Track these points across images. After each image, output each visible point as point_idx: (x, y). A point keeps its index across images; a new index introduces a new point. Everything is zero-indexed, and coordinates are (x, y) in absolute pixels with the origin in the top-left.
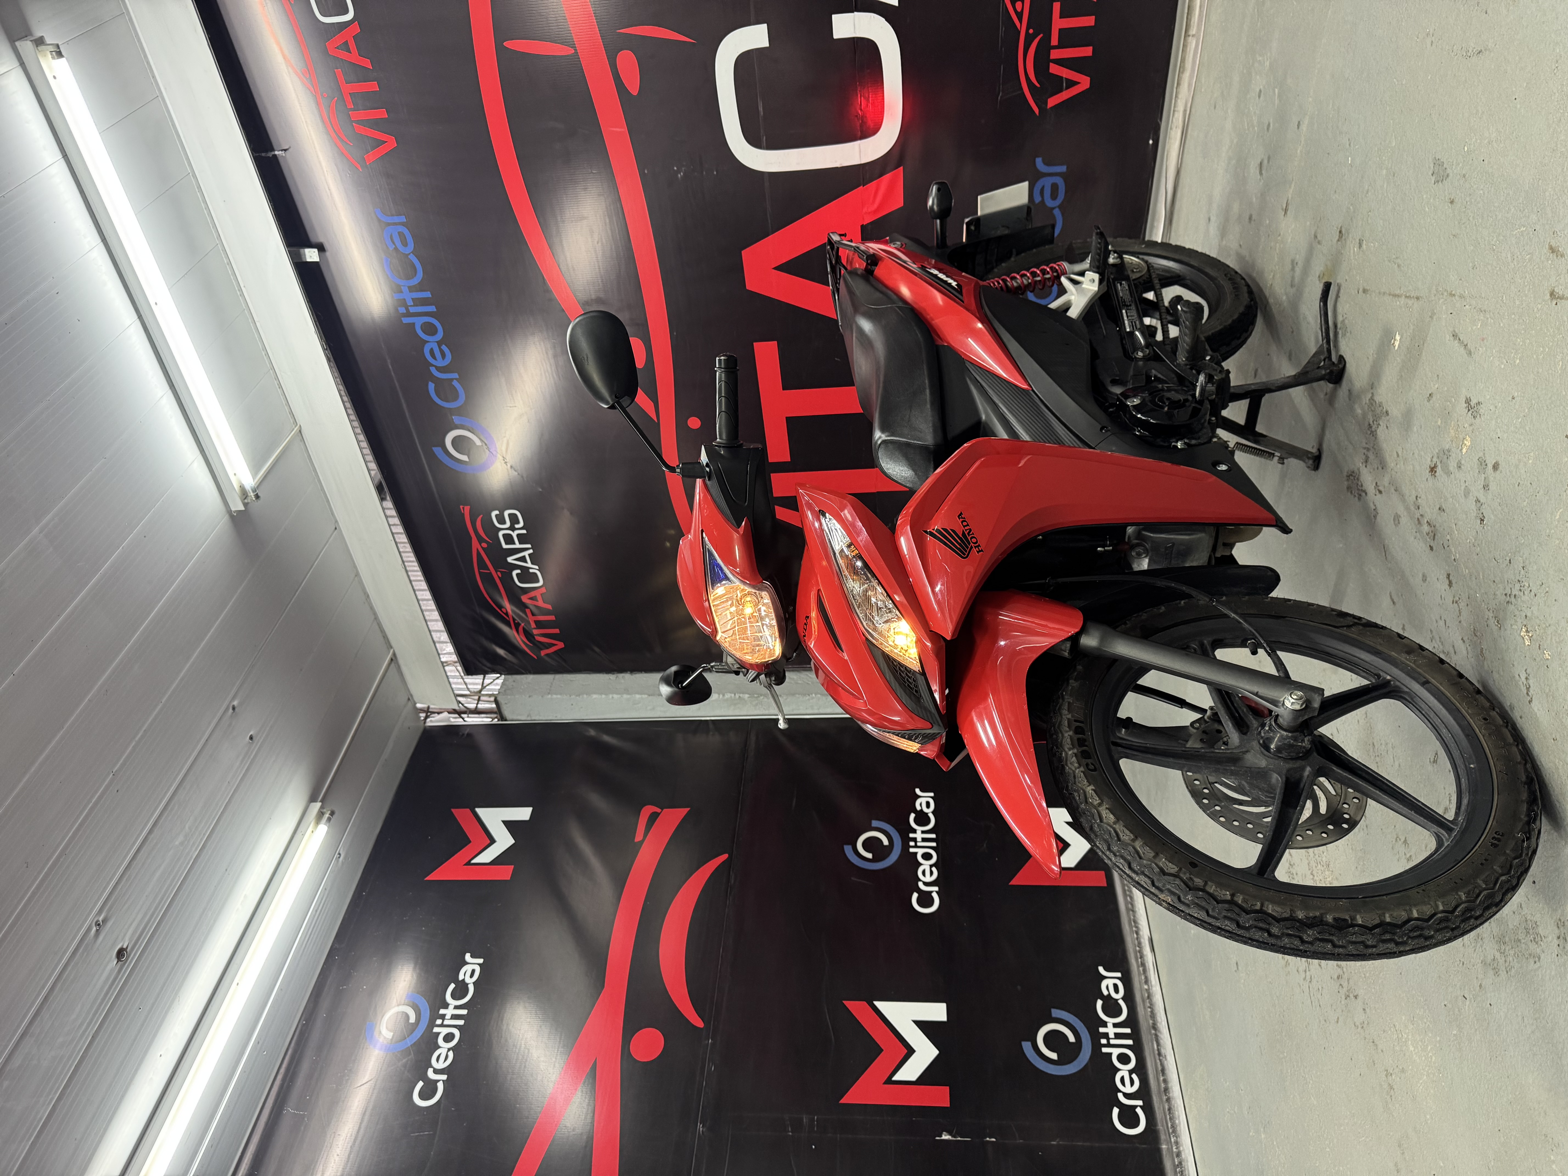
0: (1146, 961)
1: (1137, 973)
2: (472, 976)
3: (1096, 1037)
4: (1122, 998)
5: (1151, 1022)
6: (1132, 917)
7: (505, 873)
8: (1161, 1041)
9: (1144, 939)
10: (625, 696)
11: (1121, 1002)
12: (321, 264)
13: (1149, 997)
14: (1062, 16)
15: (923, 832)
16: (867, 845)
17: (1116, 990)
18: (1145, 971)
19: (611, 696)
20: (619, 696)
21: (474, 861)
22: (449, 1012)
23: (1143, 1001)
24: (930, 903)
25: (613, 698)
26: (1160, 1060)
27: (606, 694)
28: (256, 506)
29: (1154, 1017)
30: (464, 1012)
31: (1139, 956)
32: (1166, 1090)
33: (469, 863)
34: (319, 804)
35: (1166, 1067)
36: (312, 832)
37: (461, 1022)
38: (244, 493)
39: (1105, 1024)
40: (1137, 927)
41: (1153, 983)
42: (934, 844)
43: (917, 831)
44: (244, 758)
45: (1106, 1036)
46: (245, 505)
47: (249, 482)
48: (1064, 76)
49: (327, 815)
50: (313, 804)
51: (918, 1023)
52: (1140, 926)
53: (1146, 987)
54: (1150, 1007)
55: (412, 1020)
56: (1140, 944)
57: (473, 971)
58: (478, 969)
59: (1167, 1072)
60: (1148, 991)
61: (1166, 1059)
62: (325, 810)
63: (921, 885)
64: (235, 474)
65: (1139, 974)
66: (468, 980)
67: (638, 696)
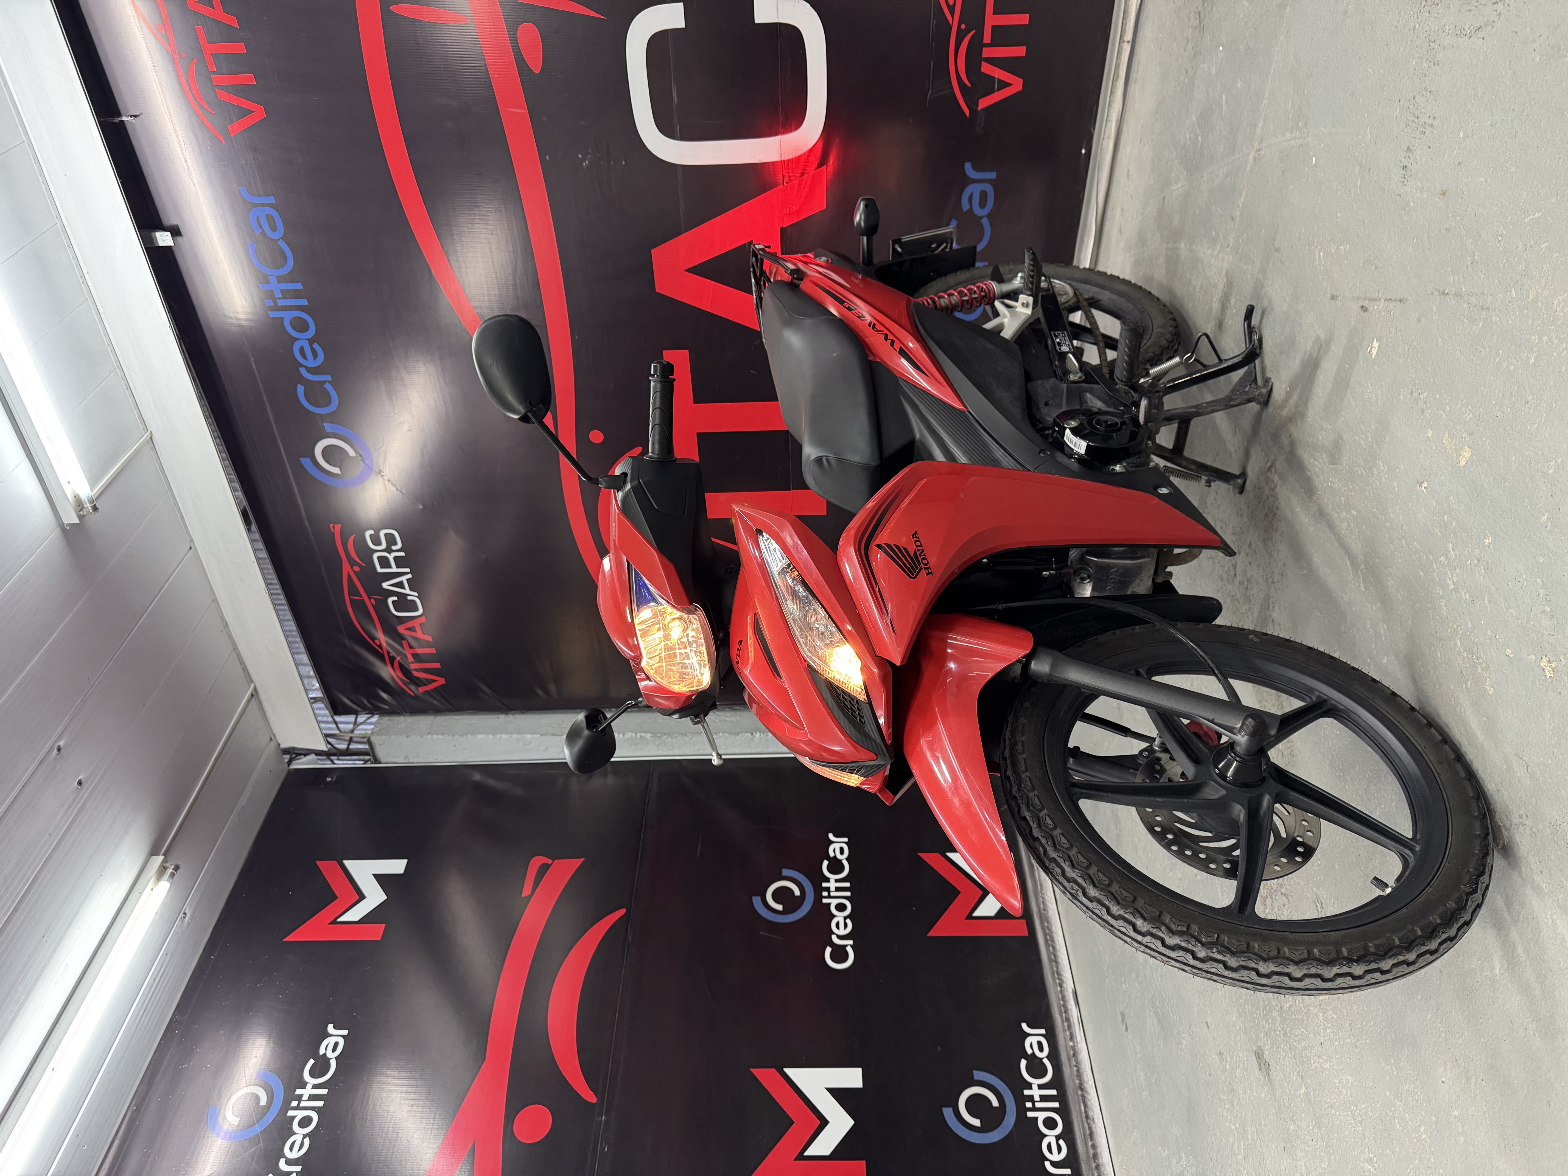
0: (1070, 1016)
1: (1061, 1029)
2: (334, 1050)
3: (1020, 1100)
4: (1047, 1057)
5: (1077, 1081)
6: (1055, 969)
7: (376, 932)
8: (1089, 1103)
9: (1067, 991)
10: (515, 736)
11: (1046, 1061)
12: (174, 249)
13: (1074, 1055)
14: (995, 13)
15: (836, 881)
16: (776, 896)
17: (1041, 1049)
18: (1069, 1027)
19: (499, 736)
20: (508, 736)
21: (340, 920)
22: (306, 1092)
23: (1069, 1060)
24: (845, 958)
25: (501, 738)
26: (1088, 1124)
27: (494, 734)
28: (93, 519)
29: (1080, 1077)
30: (324, 1091)
31: (1063, 1011)
32: (1095, 1156)
33: (334, 922)
34: (161, 858)
35: (1094, 1131)
36: (152, 889)
37: (320, 1104)
38: (79, 504)
39: (1029, 1086)
40: (1060, 979)
41: (1079, 1039)
42: (848, 894)
43: (831, 880)
44: (69, 807)
45: (1031, 1098)
46: (81, 517)
47: (86, 492)
48: (996, 76)
49: (170, 871)
50: (153, 857)
51: (832, 1091)
52: (1063, 978)
53: (1071, 1044)
54: (1076, 1066)
55: (263, 1102)
56: (1064, 998)
57: (336, 1044)
58: (341, 1041)
59: (1095, 1136)
60: (1073, 1048)
61: (1094, 1122)
62: (168, 865)
63: (834, 938)
64: (69, 482)
65: (1064, 1030)
66: (330, 1054)
67: (529, 736)
